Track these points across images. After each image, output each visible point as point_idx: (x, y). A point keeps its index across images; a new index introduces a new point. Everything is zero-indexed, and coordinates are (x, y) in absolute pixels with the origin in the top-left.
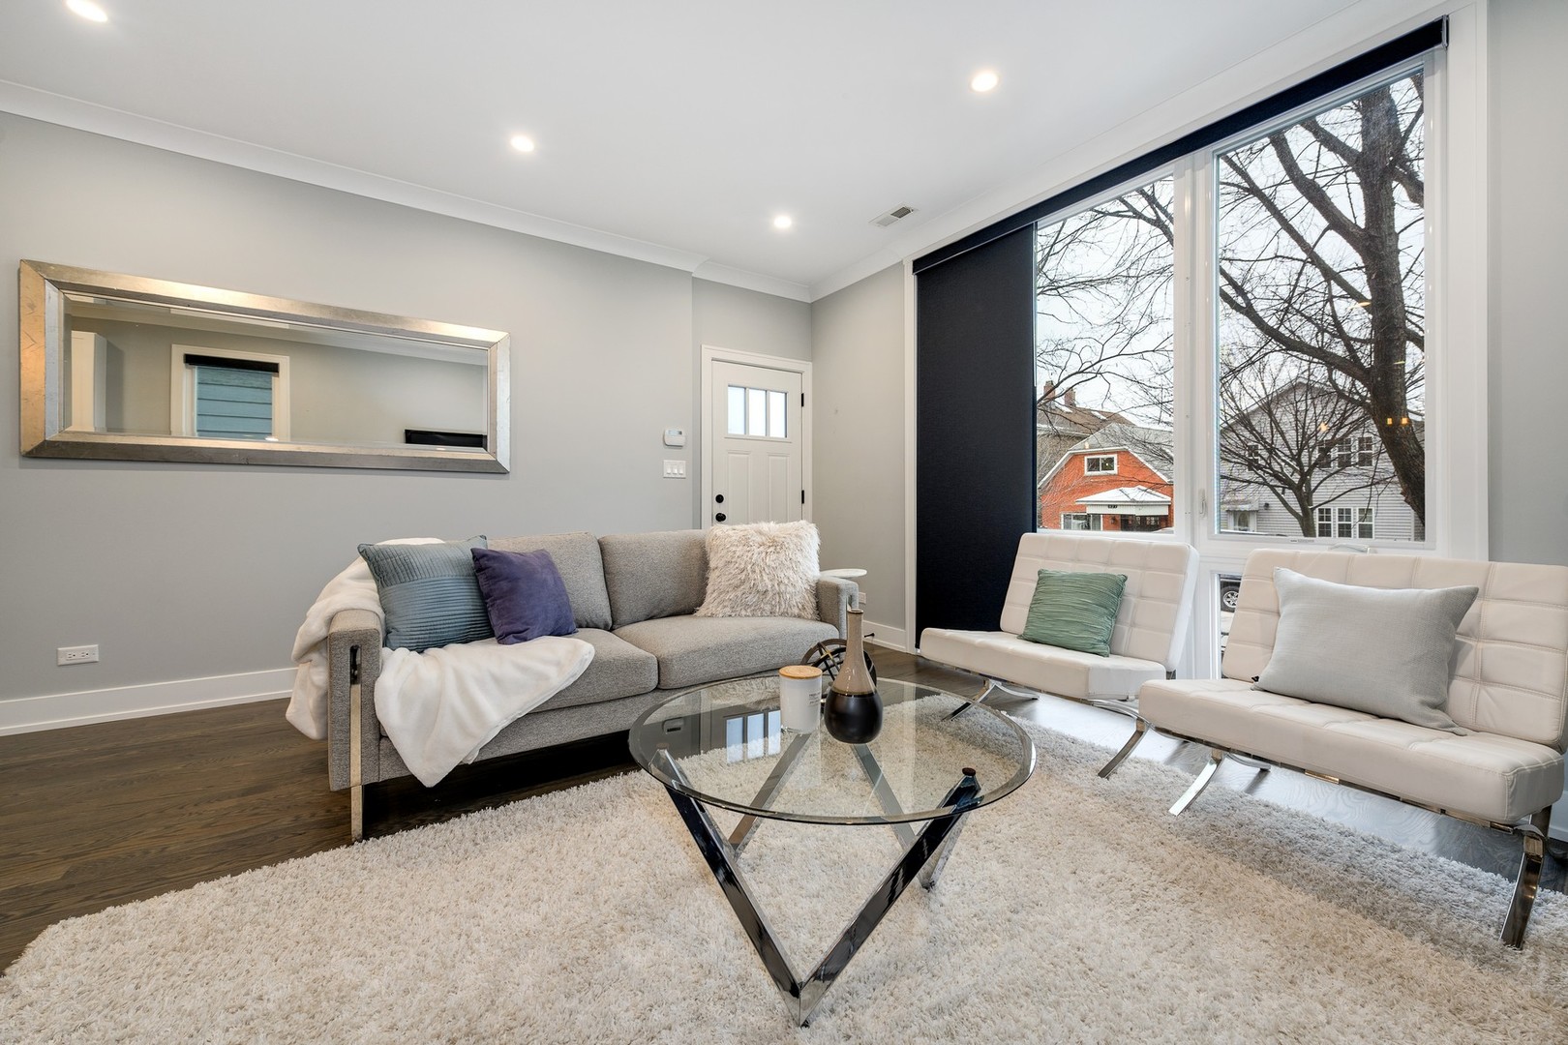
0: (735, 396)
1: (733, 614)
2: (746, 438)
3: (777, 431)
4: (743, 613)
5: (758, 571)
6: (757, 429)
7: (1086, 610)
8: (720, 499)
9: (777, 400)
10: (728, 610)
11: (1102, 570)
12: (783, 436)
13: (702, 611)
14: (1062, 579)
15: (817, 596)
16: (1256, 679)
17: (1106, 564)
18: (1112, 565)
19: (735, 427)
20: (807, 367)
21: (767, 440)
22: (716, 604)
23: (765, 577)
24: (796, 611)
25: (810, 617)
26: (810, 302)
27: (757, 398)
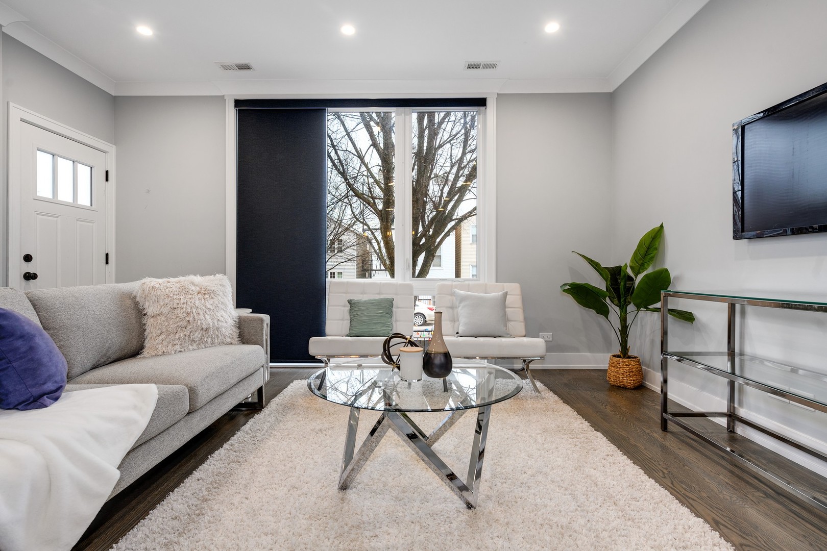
0: (44, 161)
1: (182, 350)
2: (54, 202)
3: (84, 199)
4: (191, 347)
5: (201, 313)
6: (65, 195)
7: (382, 316)
8: (28, 258)
9: (84, 172)
10: (177, 347)
11: (377, 297)
12: (89, 204)
13: (146, 352)
14: (366, 303)
15: (239, 328)
16: (458, 333)
17: (379, 294)
18: (382, 294)
19: (44, 190)
20: (112, 149)
21: (74, 206)
22: (165, 343)
23: (208, 317)
24: (229, 340)
25: (236, 343)
26: (113, 95)
27: (64, 166)
